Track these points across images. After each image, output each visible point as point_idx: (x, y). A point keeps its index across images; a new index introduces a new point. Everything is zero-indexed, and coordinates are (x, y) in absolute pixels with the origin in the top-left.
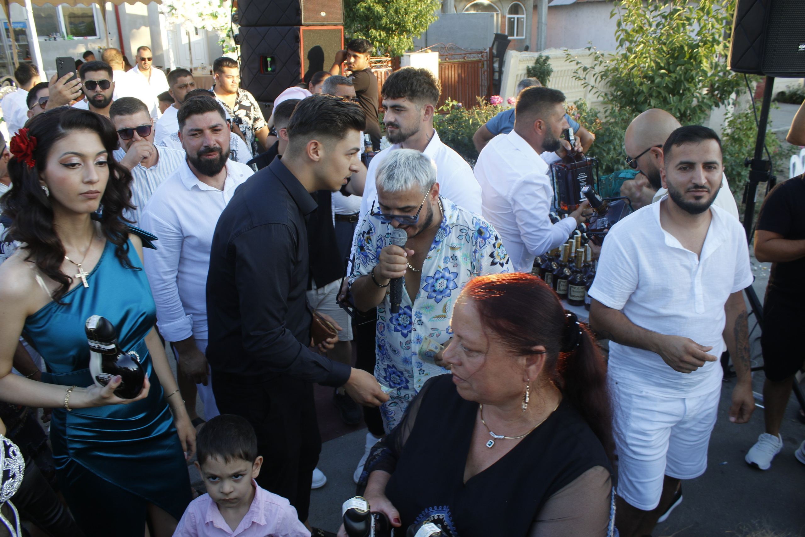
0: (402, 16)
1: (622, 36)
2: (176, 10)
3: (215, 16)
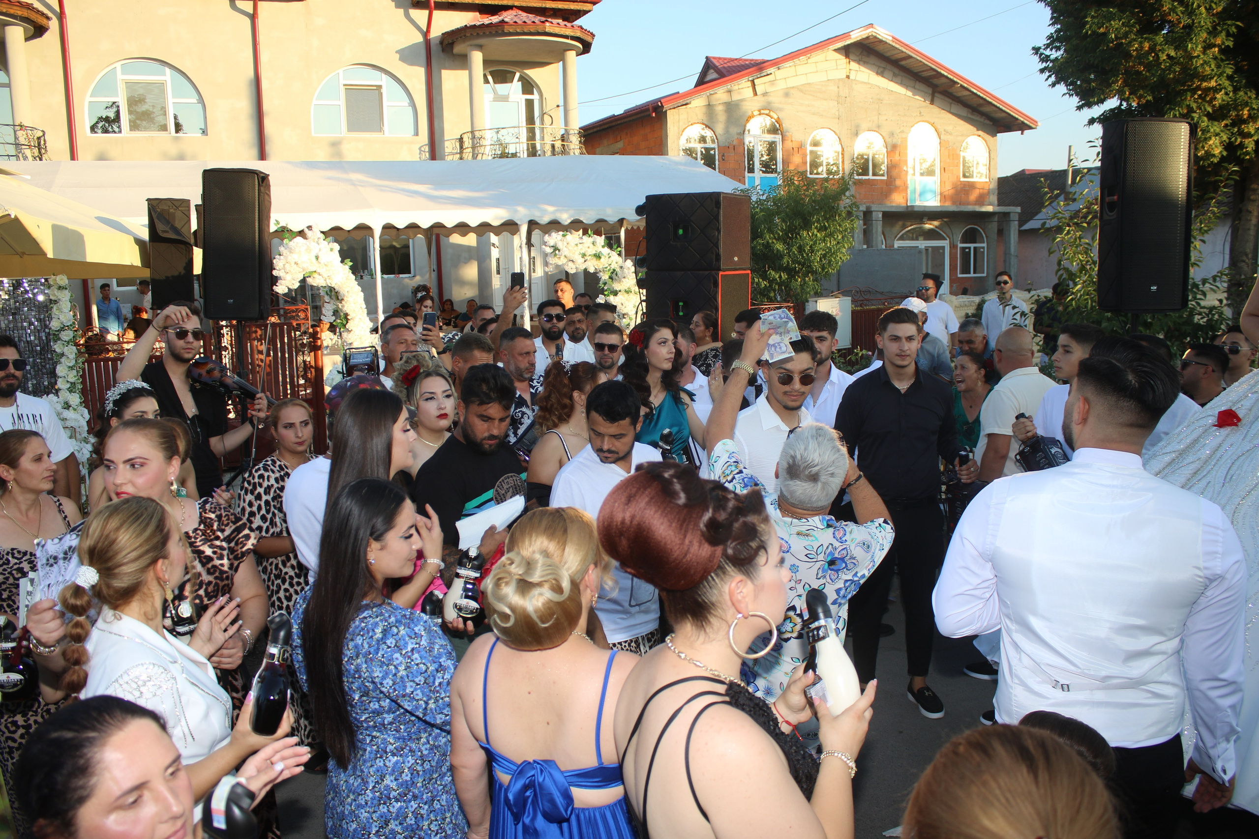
0: (807, 255)
1: (1065, 276)
2: (559, 251)
3: (598, 256)
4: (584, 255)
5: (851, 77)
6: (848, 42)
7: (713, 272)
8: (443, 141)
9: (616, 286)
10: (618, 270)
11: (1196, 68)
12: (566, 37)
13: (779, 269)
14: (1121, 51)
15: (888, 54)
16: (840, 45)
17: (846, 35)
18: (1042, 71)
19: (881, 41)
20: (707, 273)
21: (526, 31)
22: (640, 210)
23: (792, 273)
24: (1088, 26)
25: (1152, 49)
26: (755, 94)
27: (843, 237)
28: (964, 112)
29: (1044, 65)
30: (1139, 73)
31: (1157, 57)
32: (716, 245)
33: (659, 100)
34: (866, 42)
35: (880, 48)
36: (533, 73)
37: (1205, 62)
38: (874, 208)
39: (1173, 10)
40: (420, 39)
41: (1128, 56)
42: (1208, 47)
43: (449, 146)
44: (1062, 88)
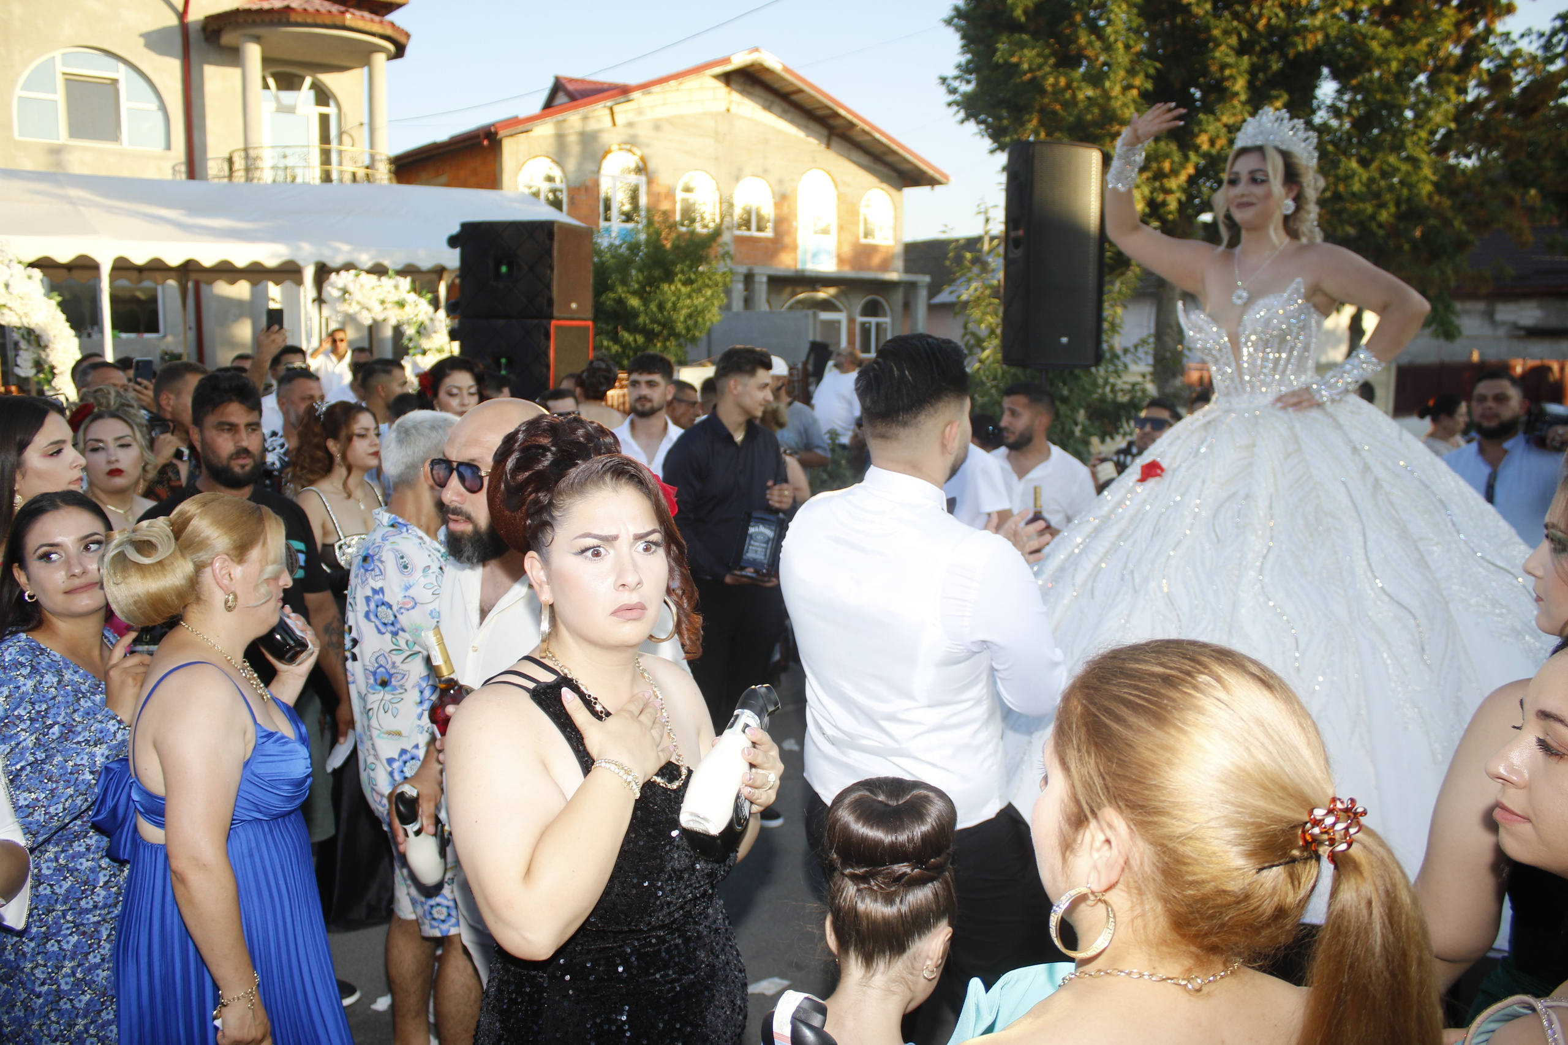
0: (669, 313)
2: (349, 294)
3: (401, 304)
4: (383, 302)
5: (733, 110)
6: (728, 68)
7: (544, 321)
8: (204, 159)
9: (425, 344)
10: (427, 322)
11: (1114, 110)
12: (373, 34)
13: (634, 329)
14: (1036, 85)
15: (777, 86)
16: (719, 70)
17: (726, 60)
18: (950, 104)
19: (767, 70)
20: (536, 321)
21: (319, 21)
22: (453, 241)
23: (650, 336)
24: (998, 54)
25: (1069, 86)
26: (614, 124)
27: (712, 295)
28: (865, 160)
29: (951, 98)
30: (1055, 113)
31: (1074, 96)
32: (549, 287)
33: (493, 125)
34: (750, 69)
35: (767, 78)
36: (329, 79)
37: (1125, 105)
38: (757, 270)
39: (1090, 43)
40: (173, 21)
41: (1042, 92)
42: (1127, 88)
43: (214, 167)
44: (972, 126)
